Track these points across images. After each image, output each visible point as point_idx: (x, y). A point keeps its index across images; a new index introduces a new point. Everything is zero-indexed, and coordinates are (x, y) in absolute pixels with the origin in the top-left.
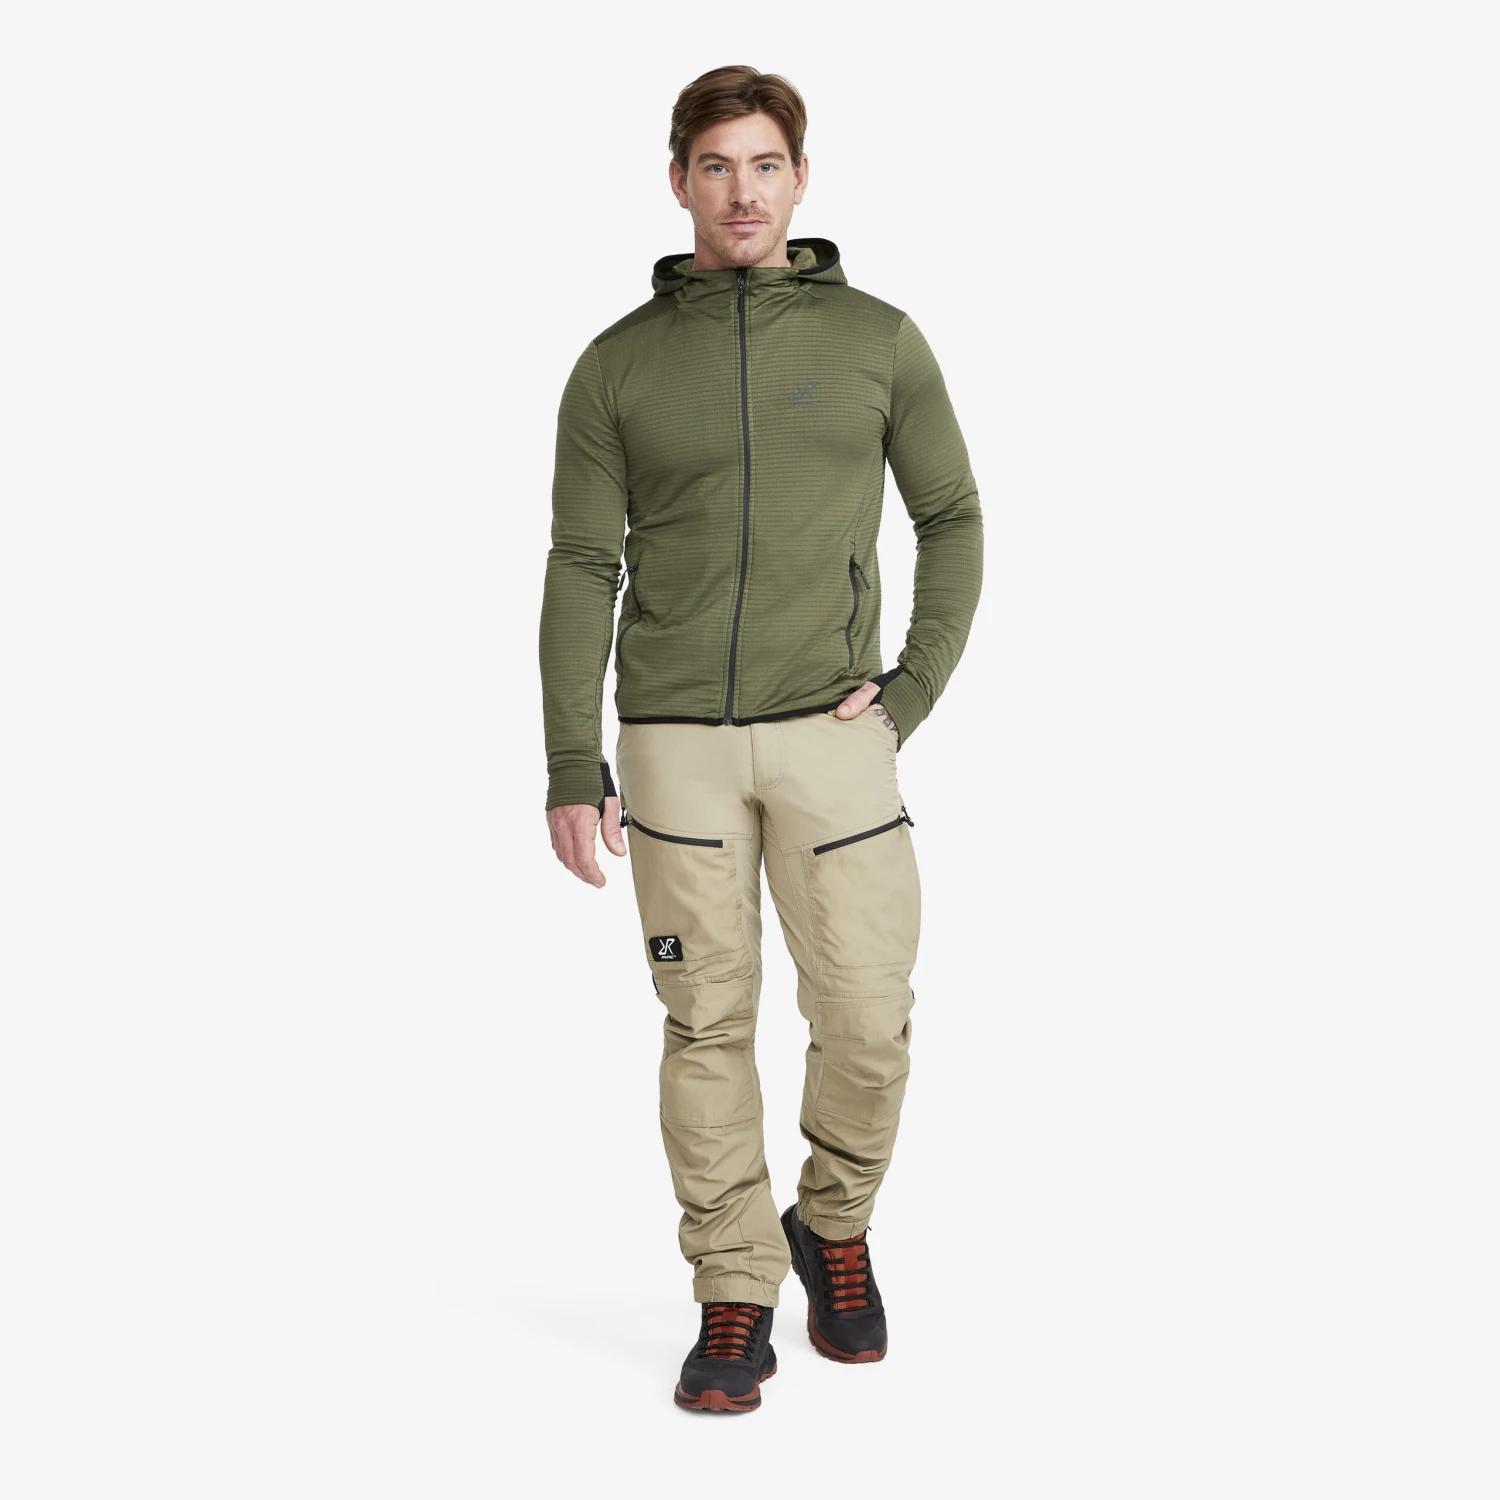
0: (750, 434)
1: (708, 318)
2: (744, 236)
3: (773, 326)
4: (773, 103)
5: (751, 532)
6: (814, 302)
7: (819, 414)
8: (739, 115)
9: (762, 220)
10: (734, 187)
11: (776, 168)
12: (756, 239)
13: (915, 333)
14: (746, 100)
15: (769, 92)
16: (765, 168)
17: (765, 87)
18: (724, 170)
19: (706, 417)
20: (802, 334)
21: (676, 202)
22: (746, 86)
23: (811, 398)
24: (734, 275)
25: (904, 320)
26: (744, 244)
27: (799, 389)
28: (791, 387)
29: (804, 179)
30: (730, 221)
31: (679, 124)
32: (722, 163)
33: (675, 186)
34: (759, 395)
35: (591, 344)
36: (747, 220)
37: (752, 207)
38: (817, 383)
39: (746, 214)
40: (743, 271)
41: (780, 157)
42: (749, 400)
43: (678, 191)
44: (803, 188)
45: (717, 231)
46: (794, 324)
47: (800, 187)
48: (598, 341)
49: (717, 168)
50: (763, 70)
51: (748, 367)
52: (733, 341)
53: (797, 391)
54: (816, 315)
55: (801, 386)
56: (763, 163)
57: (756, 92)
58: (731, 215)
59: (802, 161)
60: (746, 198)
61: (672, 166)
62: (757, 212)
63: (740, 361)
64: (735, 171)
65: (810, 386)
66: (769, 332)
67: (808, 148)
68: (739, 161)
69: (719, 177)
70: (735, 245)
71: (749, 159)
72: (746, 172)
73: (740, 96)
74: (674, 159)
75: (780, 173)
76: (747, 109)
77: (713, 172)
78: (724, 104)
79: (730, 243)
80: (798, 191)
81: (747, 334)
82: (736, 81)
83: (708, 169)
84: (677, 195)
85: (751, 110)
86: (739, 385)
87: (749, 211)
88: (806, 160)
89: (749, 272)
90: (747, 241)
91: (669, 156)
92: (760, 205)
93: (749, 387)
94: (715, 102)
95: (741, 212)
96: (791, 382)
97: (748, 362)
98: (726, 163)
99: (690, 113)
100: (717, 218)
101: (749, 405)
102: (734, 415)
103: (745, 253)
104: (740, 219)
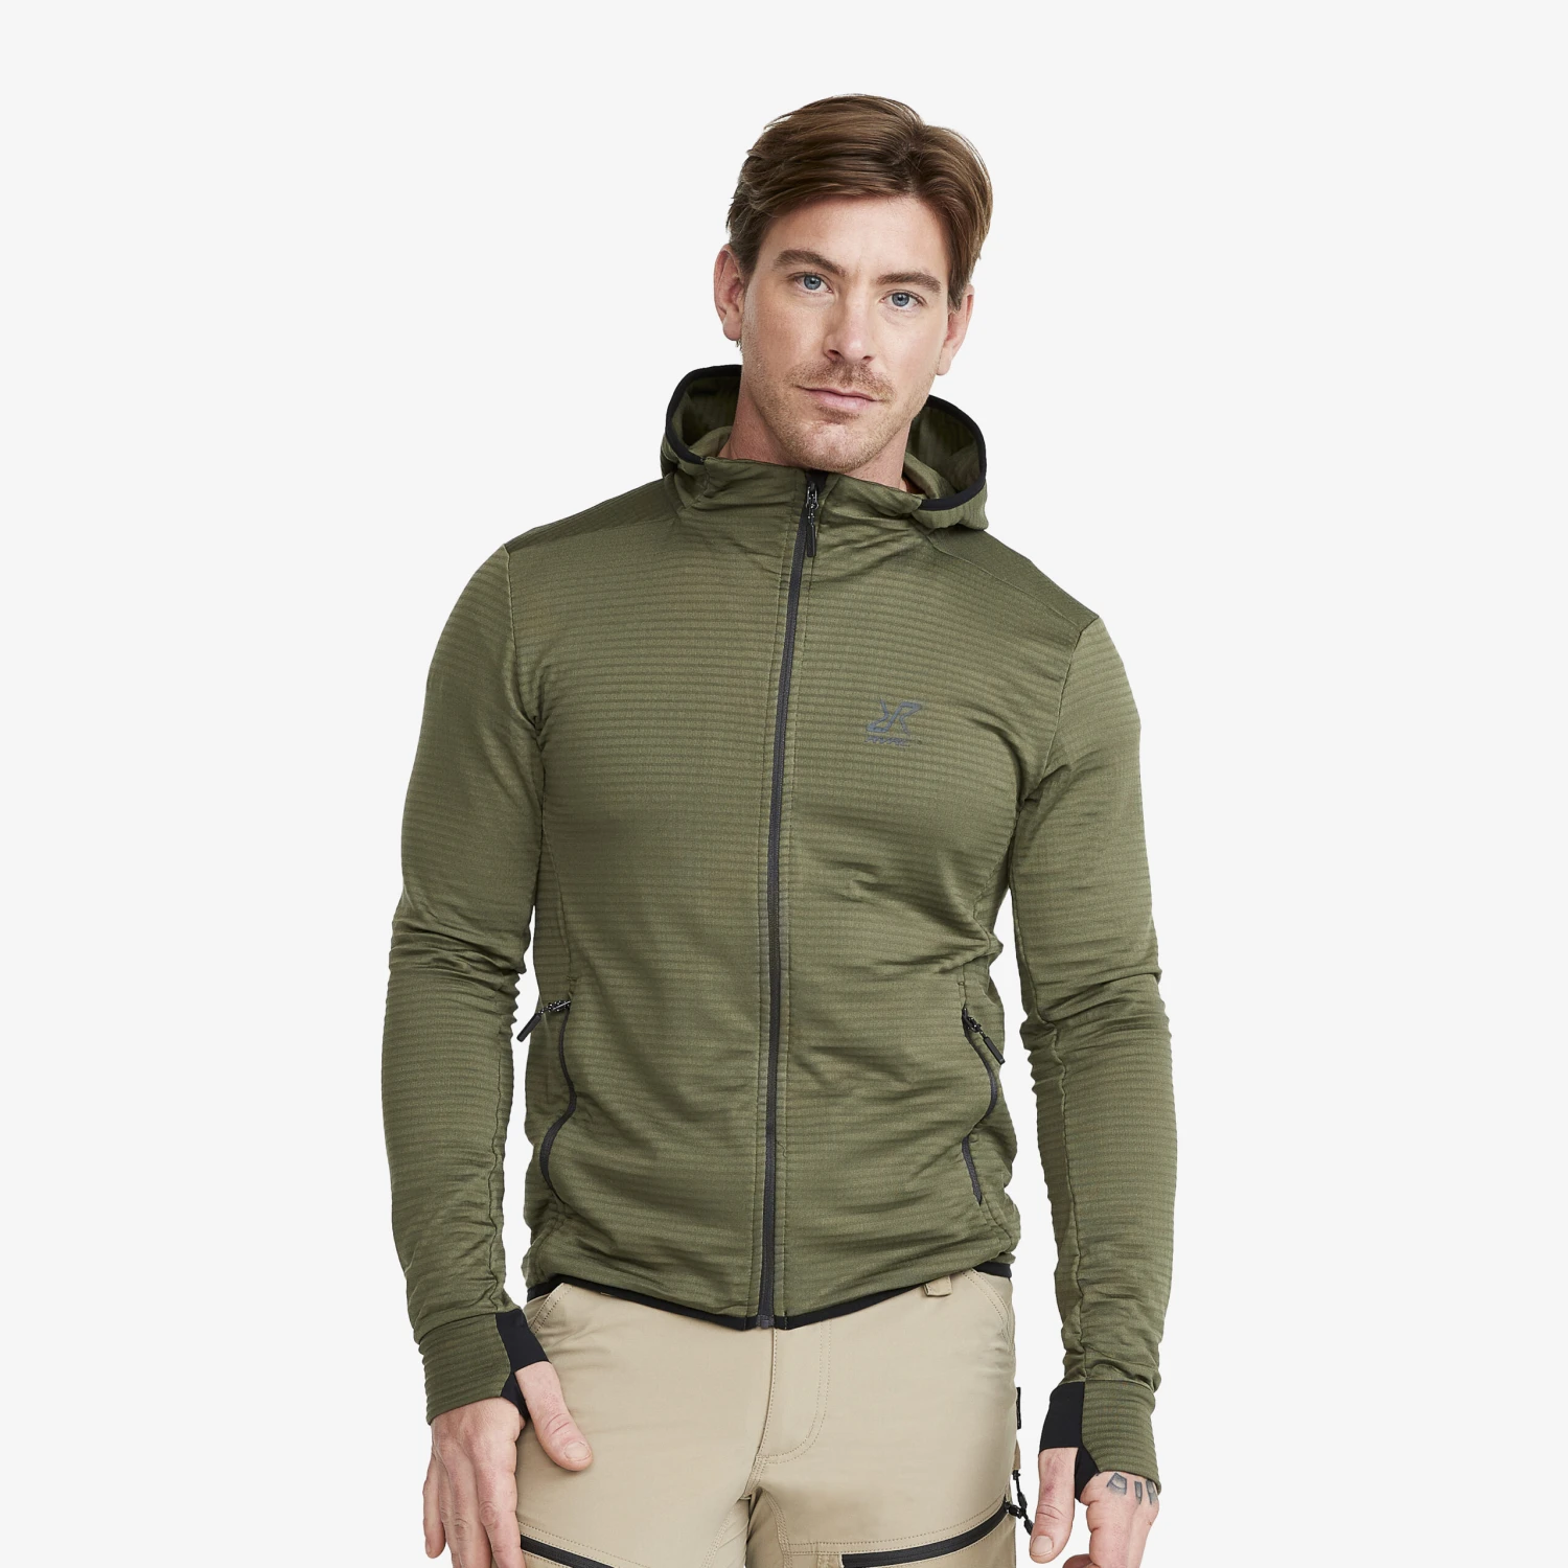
0: (786, 780)
1: (735, 549)
2: (837, 417)
3: (855, 587)
4: (942, 184)
5: (785, 964)
6: (937, 562)
7: (918, 765)
8: (871, 194)
9: (875, 396)
10: (836, 325)
11: (920, 302)
12: (858, 427)
13: (1106, 655)
14: (891, 169)
15: (938, 162)
16: (901, 298)
17: (932, 150)
18: (823, 286)
19: (708, 734)
20: (906, 612)
21: (717, 325)
22: (893, 142)
23: (905, 731)
24: (801, 478)
25: (1091, 629)
26: (834, 432)
27: (886, 712)
28: (872, 705)
29: (959, 331)
30: (816, 385)
31: (757, 185)
32: (821, 273)
33: (722, 295)
34: (812, 708)
35: (501, 549)
36: (847, 390)
37: (863, 368)
38: (921, 708)
39: (848, 379)
40: (820, 478)
41: (932, 284)
42: (792, 716)
43: (725, 306)
44: (957, 347)
45: (787, 397)
46: (895, 592)
47: (951, 343)
48: (513, 546)
49: (811, 280)
50: (930, 117)
51: (797, 653)
52: (776, 600)
53: (881, 715)
54: (937, 585)
55: (890, 708)
56: (898, 288)
57: (913, 155)
58: (822, 375)
59: (965, 299)
60: (855, 348)
61: (723, 255)
62: (868, 380)
63: (782, 639)
64: (843, 294)
65: (906, 710)
66: (844, 595)
67: (980, 276)
68: (856, 277)
69: (811, 299)
70: (816, 430)
71: (875, 277)
72: (862, 298)
73: (881, 158)
74: (731, 245)
75: (924, 312)
76: (892, 185)
77: (801, 286)
78: (848, 169)
79: (807, 426)
80: (948, 351)
81: (803, 592)
82: (877, 129)
83: (793, 279)
84: (722, 311)
85: (898, 188)
86: (777, 684)
87: (855, 374)
88: (970, 297)
89: (831, 482)
90: (841, 427)
91: (721, 237)
92: (877, 367)
93: (794, 690)
94: (832, 160)
95: (841, 373)
96: (873, 696)
97: (799, 644)
98: (833, 277)
99: (782, 170)
100: (791, 374)
101: (789, 725)
102: (760, 739)
103: (833, 449)
104: (835, 386)
